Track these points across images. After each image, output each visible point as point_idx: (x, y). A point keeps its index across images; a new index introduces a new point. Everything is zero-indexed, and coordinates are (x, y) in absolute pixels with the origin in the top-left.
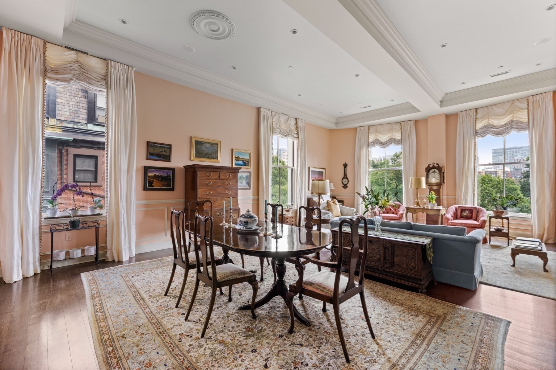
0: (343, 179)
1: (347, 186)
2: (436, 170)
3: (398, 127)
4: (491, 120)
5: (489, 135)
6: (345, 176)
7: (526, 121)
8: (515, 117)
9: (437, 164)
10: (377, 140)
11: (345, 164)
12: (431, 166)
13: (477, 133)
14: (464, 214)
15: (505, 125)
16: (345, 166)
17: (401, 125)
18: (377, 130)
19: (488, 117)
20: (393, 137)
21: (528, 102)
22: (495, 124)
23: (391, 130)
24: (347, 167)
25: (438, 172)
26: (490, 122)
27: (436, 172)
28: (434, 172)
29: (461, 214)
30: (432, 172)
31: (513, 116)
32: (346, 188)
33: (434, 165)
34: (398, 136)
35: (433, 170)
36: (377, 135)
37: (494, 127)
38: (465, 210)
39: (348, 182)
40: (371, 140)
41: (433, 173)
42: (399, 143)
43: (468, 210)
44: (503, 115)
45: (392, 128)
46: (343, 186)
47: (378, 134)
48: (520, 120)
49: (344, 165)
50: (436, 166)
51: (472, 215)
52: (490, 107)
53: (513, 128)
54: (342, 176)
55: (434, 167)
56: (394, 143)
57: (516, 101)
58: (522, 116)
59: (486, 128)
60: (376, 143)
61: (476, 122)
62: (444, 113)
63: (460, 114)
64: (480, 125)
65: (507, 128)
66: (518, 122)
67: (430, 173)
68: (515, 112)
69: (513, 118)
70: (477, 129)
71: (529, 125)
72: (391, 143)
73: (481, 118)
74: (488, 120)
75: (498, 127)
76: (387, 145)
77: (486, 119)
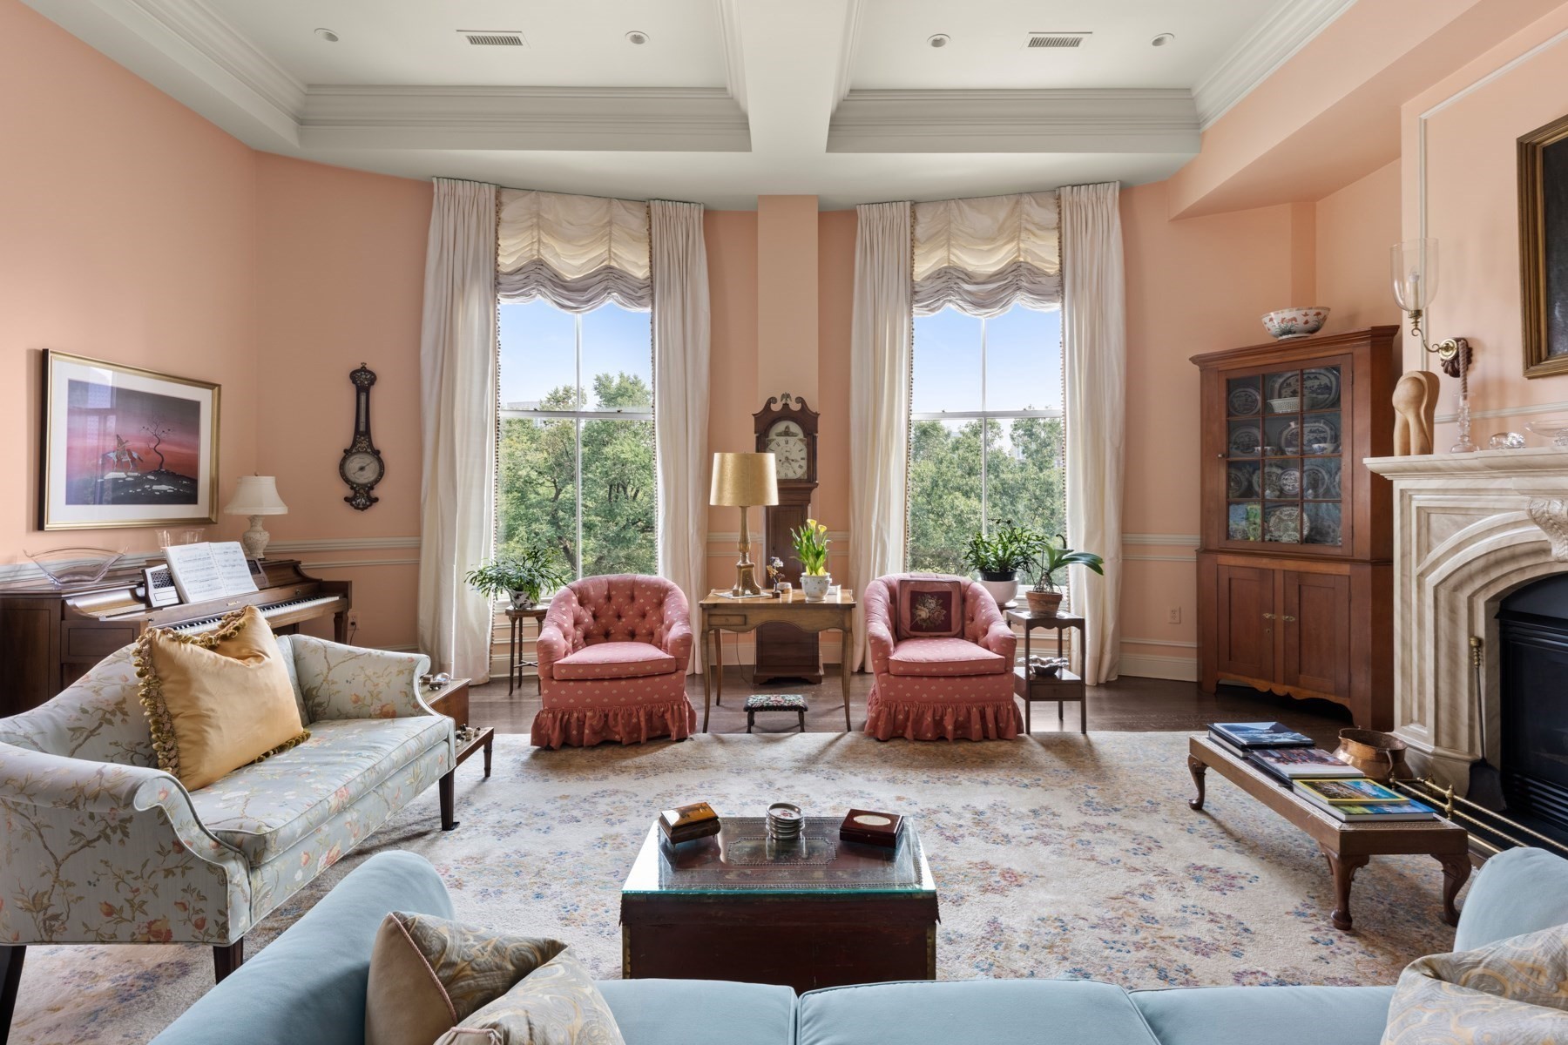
0: (348, 453)
1: (375, 493)
2: (794, 428)
3: (635, 221)
4: (957, 252)
5: (951, 305)
6: (362, 434)
7: (1053, 269)
8: (1026, 251)
9: (800, 400)
10: (540, 264)
11: (364, 369)
12: (776, 407)
13: (916, 293)
14: (923, 613)
15: (1000, 275)
16: (363, 381)
17: (649, 214)
18: (539, 216)
19: (948, 240)
20: (613, 264)
21: (1059, 207)
22: (970, 269)
23: (606, 231)
24: (377, 393)
25: (801, 436)
26: (953, 258)
27: (794, 435)
28: (787, 433)
29: (913, 615)
30: (779, 435)
31: (1019, 249)
32: (365, 508)
33: (786, 405)
34: (640, 267)
35: (782, 426)
36: (539, 241)
37: (969, 277)
38: (922, 594)
39: (381, 475)
40: (507, 261)
41: (782, 440)
42: (639, 293)
43: (932, 594)
44: (991, 239)
45: (610, 223)
46: (350, 493)
47: (546, 239)
48: (1037, 264)
49: (354, 376)
50: (795, 407)
51: (948, 617)
52: (953, 204)
53: (1019, 288)
54: (345, 437)
55: (786, 414)
56: (621, 292)
57: (1026, 199)
58: (1044, 252)
59: (944, 279)
60: (533, 276)
61: (913, 253)
62: (817, 196)
63: (863, 212)
64: (924, 266)
65: (1004, 288)
66: (1034, 272)
67: (772, 435)
68: (1023, 235)
69: (1019, 256)
70: (918, 278)
71: (1062, 284)
72: (606, 289)
73: (929, 239)
74: (949, 250)
75: (979, 280)
76: (587, 296)
77: (943, 245)
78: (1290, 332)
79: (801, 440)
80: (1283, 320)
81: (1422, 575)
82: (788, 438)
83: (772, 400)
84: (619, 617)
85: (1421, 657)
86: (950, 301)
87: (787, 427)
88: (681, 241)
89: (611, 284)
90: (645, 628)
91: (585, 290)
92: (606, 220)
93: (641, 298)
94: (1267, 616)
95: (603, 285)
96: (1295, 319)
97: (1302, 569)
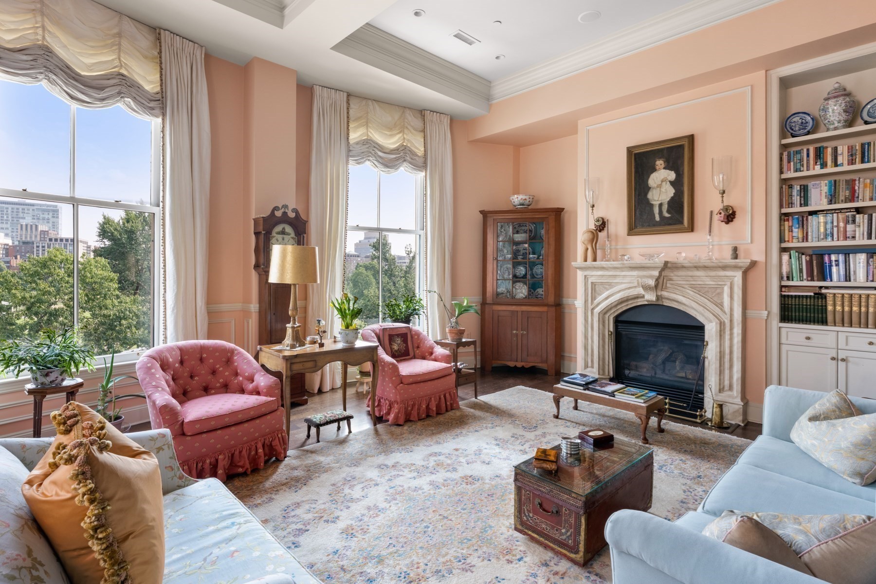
2: (289, 229)
3: (145, 41)
4: (371, 131)
5: (368, 163)
7: (421, 154)
8: (408, 140)
9: (295, 211)
10: (47, 51)
12: (278, 214)
13: (350, 150)
15: (396, 150)
17: (159, 39)
18: (42, 3)
19: (367, 123)
20: (123, 71)
21: (424, 120)
22: (380, 143)
23: (115, 41)
25: (293, 235)
26: (369, 134)
27: (288, 234)
28: (283, 232)
30: (278, 233)
31: (404, 138)
33: (285, 213)
34: (151, 82)
35: (279, 228)
36: (44, 28)
37: (381, 148)
41: (280, 237)
42: (152, 104)
43: (398, 335)
44: (390, 128)
45: (119, 35)
48: (413, 148)
50: (292, 215)
52: (371, 102)
53: (405, 161)
55: (285, 219)
56: (134, 99)
57: (408, 112)
58: (417, 145)
59: (367, 146)
60: (41, 61)
61: (348, 126)
62: (296, 71)
63: (317, 90)
64: (355, 136)
65: (397, 159)
66: (414, 154)
67: (274, 234)
68: (406, 131)
69: (404, 142)
70: (351, 142)
71: (425, 163)
72: (119, 93)
73: (357, 119)
74: (367, 129)
75: (387, 151)
76: (103, 95)
77: (364, 126)
78: (523, 205)
79: (292, 238)
80: (521, 199)
81: (593, 309)
82: (285, 236)
83: (276, 208)
84: (192, 377)
85: (592, 341)
86: (369, 160)
87: (284, 229)
88: (186, 71)
89: (124, 90)
90: (219, 382)
91: (101, 89)
92: (115, 31)
93: (152, 109)
94: (515, 332)
95: (117, 89)
96: (526, 199)
97: (529, 310)
